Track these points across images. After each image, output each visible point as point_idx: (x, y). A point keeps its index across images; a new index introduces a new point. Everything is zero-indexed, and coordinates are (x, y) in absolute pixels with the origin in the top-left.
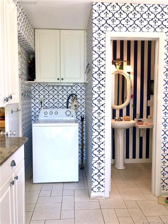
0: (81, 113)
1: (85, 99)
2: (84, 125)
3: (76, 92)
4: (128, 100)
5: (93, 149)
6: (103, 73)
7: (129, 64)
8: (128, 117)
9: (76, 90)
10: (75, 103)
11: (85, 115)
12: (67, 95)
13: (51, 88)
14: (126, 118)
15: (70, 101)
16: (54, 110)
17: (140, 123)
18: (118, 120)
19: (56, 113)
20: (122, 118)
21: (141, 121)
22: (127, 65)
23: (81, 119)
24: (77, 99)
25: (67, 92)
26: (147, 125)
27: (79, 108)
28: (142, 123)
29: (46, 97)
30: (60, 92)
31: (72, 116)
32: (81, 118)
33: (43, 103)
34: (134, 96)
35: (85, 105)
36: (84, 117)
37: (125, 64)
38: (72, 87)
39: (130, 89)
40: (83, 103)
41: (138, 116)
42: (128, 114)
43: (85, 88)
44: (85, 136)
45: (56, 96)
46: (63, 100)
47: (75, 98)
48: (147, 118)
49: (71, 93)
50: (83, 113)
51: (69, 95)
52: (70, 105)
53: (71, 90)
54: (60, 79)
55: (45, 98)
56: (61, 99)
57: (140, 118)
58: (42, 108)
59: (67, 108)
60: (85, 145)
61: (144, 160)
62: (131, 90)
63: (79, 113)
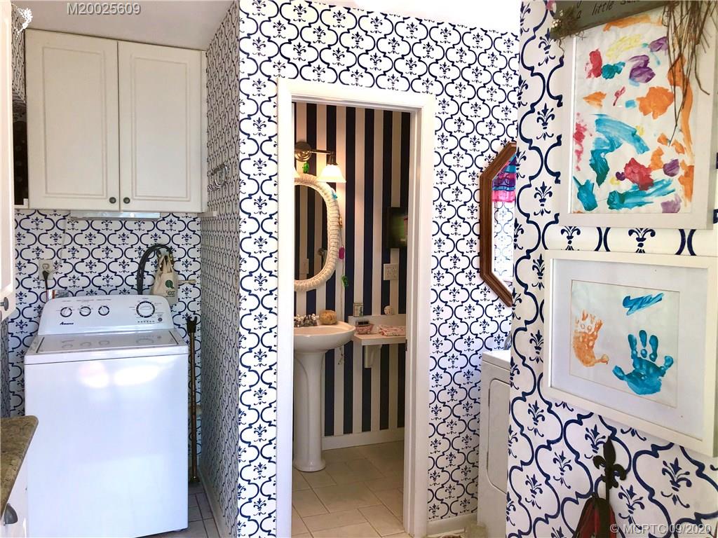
0: (187, 307)
1: (199, 260)
2: (197, 346)
3: (171, 239)
4: (332, 263)
5: (241, 428)
6: (270, 199)
7: (331, 160)
8: (331, 313)
9: (171, 234)
10: (167, 276)
11: (199, 313)
12: (140, 248)
13: (83, 225)
14: (325, 317)
15: (149, 267)
16: (95, 302)
17: (365, 328)
18: (302, 323)
19: (104, 311)
20: (314, 317)
21: (367, 323)
22: (328, 162)
23: (185, 327)
24: (173, 262)
25: (140, 239)
26: (383, 334)
27: (180, 290)
28: (371, 329)
29: (65, 254)
30: (114, 239)
31: (160, 320)
32: (185, 322)
33: (50, 277)
34: (347, 253)
35: (198, 281)
36: (196, 318)
37: (321, 159)
38: (155, 222)
39: (336, 232)
40: (194, 273)
41: (359, 308)
42: (330, 305)
43: (199, 227)
44: (199, 378)
45: (98, 254)
46: (124, 265)
47: (166, 257)
48: (383, 313)
49: (153, 242)
50: (194, 307)
51: (146, 249)
52: (148, 280)
53: (153, 233)
54: (117, 201)
55: (58, 261)
56: (116, 260)
57: (365, 314)
58: (50, 292)
59: (140, 290)
60: (200, 406)
61: (376, 435)
62: (340, 235)
63: (180, 307)
